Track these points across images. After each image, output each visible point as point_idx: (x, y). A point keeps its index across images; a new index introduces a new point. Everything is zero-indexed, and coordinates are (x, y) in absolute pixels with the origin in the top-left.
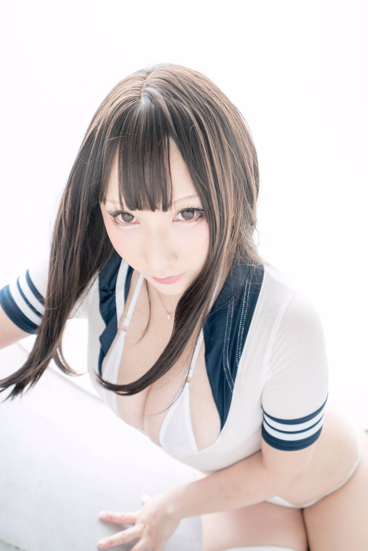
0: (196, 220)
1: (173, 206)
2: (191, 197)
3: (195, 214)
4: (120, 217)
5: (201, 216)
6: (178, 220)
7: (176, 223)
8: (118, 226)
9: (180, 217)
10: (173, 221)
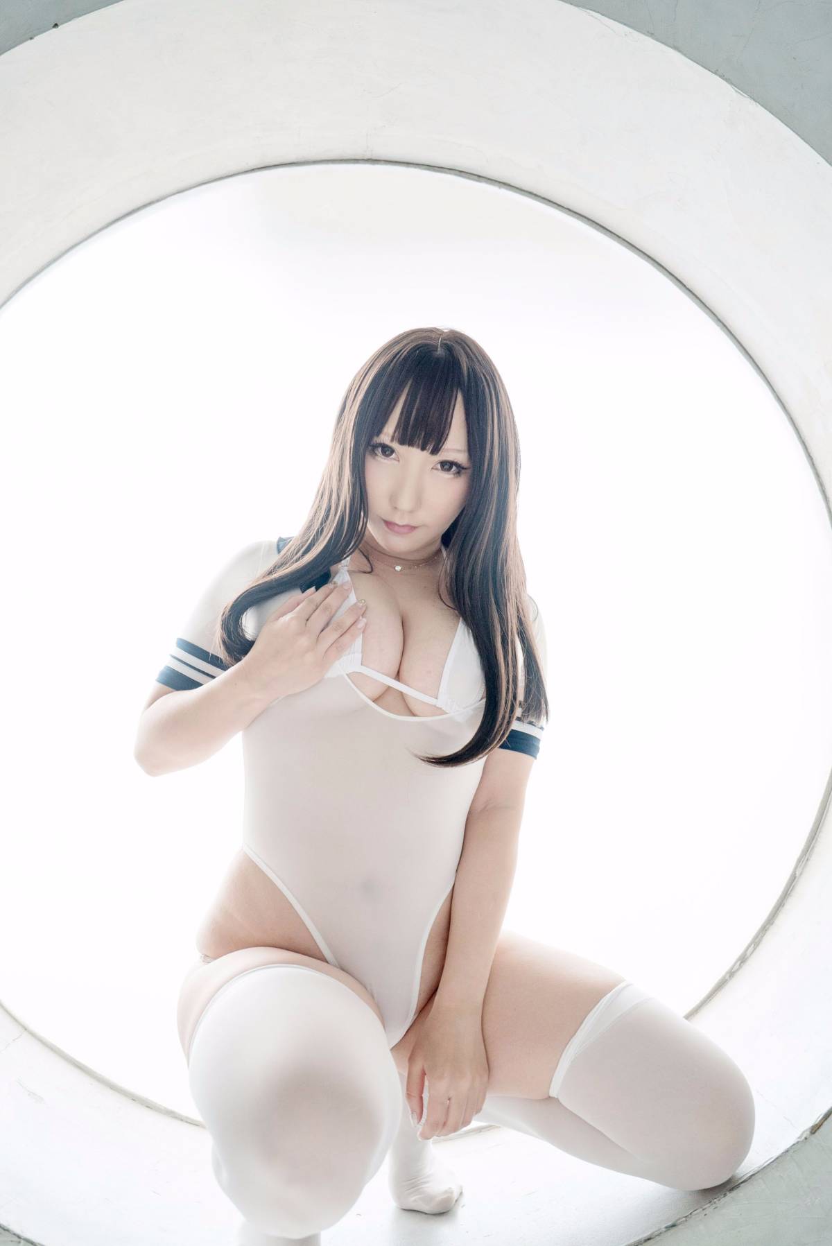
0: (454, 474)
1: (440, 453)
2: (459, 451)
3: (454, 468)
4: (380, 449)
5: (458, 473)
6: (437, 469)
7: (435, 471)
8: (377, 457)
9: (439, 466)
10: (432, 468)
